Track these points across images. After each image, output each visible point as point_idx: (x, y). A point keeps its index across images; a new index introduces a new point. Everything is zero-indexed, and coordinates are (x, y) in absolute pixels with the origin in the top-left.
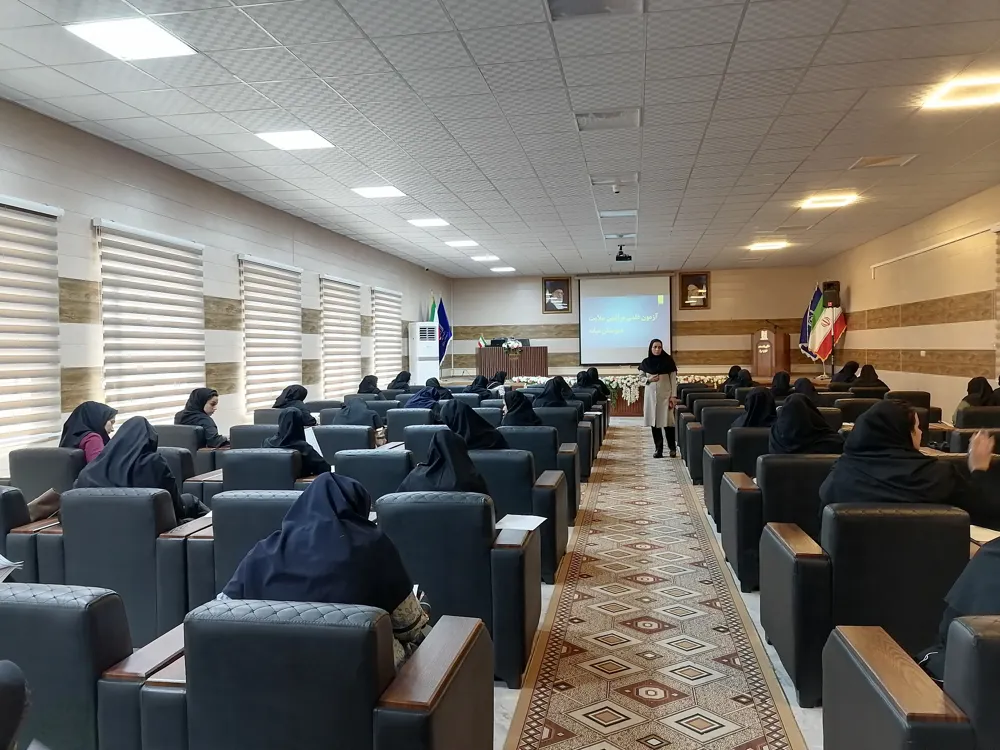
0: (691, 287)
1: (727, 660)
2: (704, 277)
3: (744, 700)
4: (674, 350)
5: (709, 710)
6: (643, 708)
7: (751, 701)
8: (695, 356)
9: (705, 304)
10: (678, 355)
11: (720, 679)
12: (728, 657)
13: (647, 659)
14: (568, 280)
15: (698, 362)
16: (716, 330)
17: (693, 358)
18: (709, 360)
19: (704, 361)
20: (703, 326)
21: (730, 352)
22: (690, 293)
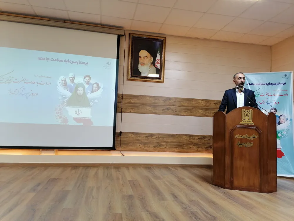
0: (143, 53)
2: (159, 43)
4: (118, 130)
8: (144, 139)
9: (159, 75)
10: (122, 138)
15: (147, 148)
16: (169, 109)
17: (141, 143)
18: (160, 145)
19: (154, 146)
20: (155, 103)
21: (184, 137)
22: (141, 60)
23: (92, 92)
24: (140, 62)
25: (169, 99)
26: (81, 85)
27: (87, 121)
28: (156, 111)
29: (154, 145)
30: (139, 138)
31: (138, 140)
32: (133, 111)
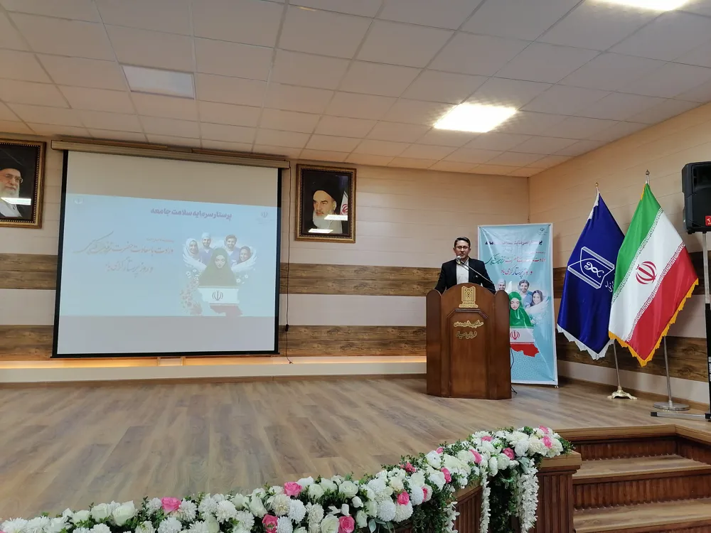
0: (320, 196)
2: (345, 178)
4: (282, 323)
8: (324, 336)
9: (347, 231)
10: (290, 335)
14: (37, 149)
15: (330, 350)
16: (365, 285)
17: (320, 342)
18: (351, 345)
19: (341, 347)
20: (341, 277)
21: (390, 330)
22: (317, 207)
23: (239, 261)
24: (315, 209)
25: (364, 269)
26: (220, 251)
27: (232, 309)
28: (343, 289)
29: (341, 345)
30: (316, 335)
31: (315, 338)
32: (305, 291)
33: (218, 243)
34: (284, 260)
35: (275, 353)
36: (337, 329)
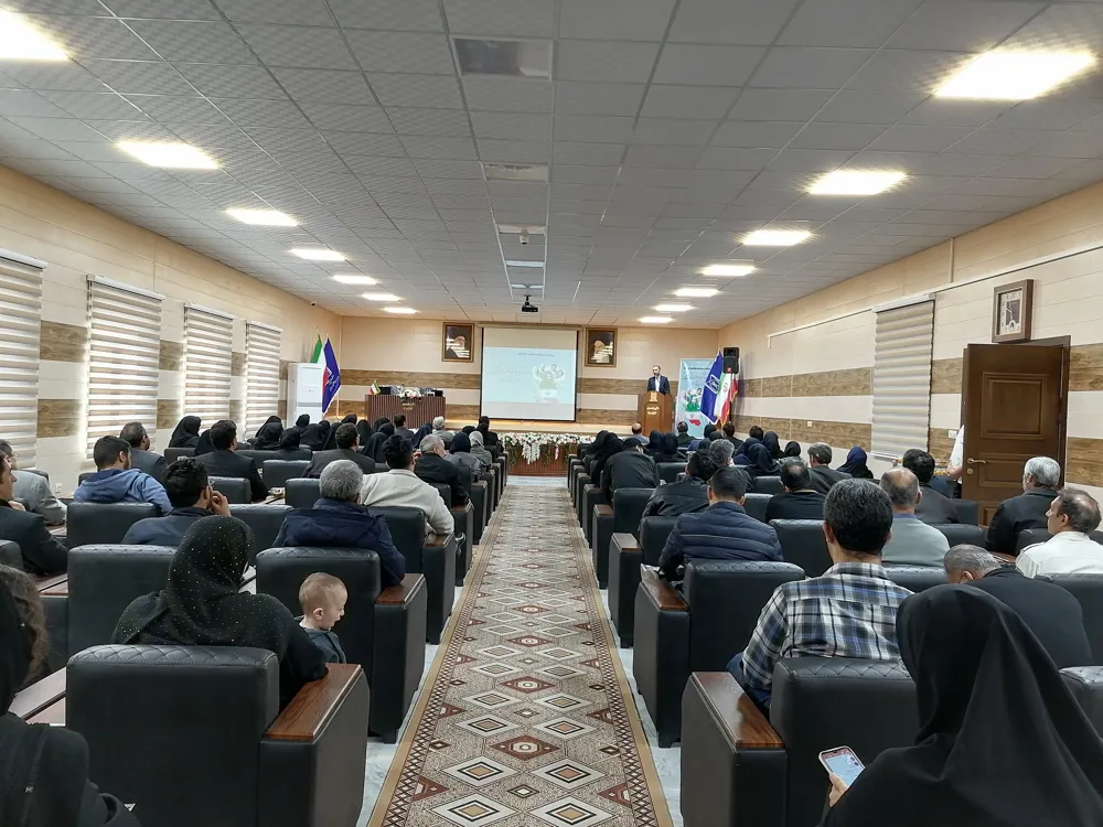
0: (598, 343)
1: (599, 715)
2: (611, 334)
3: (610, 750)
4: (578, 407)
5: (577, 761)
6: (516, 761)
7: (618, 751)
8: (599, 415)
9: (612, 361)
10: (582, 413)
11: (591, 733)
12: (599, 712)
13: (525, 716)
14: (471, 327)
15: (602, 421)
16: (621, 389)
17: (597, 417)
18: (613, 420)
20: (608, 385)
22: (596, 349)
23: (558, 377)
24: (596, 351)
25: (620, 381)
26: (549, 372)
27: (554, 400)
28: (610, 391)
29: (608, 419)
31: (595, 415)
32: (590, 392)
33: (548, 369)
34: (579, 376)
35: (574, 421)
36: (606, 411)
